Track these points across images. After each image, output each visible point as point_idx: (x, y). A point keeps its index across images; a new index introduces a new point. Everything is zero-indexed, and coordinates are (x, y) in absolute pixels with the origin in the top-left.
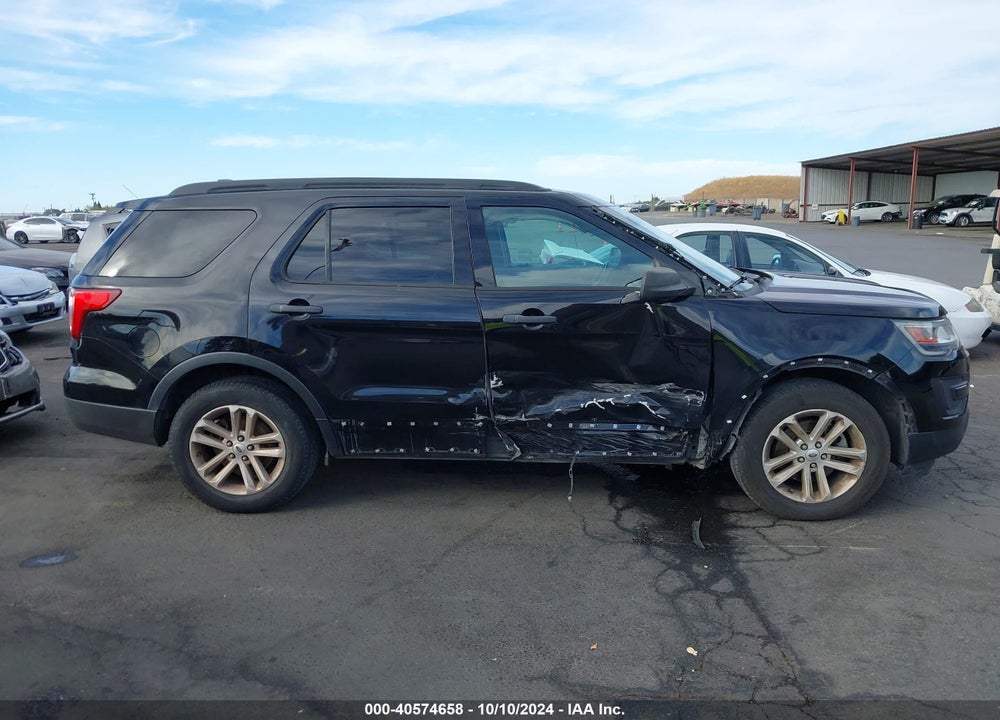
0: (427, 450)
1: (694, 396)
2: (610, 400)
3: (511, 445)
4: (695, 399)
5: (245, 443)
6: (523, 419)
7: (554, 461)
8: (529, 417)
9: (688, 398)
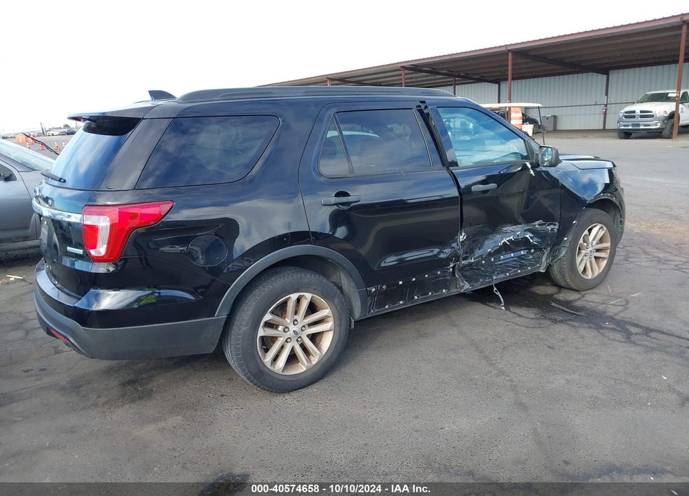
0: (416, 298)
1: (552, 226)
2: (511, 238)
3: (462, 282)
4: (552, 228)
5: (300, 326)
6: (473, 261)
7: (482, 287)
8: (477, 258)
9: (549, 228)
